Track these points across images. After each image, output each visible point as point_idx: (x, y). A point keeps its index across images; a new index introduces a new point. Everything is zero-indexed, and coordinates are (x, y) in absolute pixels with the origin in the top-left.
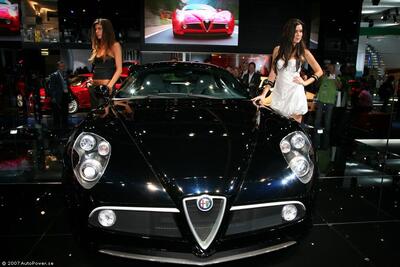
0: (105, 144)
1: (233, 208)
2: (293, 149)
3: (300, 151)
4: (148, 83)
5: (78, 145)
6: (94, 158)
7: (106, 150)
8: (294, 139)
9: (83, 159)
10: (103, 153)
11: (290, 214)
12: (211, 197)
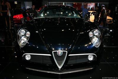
0: (28, 33)
1: (70, 55)
2: (94, 35)
3: (96, 36)
4: (48, 13)
5: (20, 33)
6: (24, 37)
7: (29, 35)
8: (95, 32)
9: (21, 38)
10: (28, 36)
11: (91, 58)
12: (62, 51)
